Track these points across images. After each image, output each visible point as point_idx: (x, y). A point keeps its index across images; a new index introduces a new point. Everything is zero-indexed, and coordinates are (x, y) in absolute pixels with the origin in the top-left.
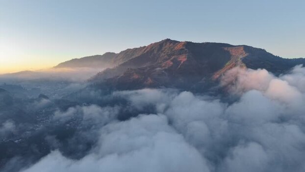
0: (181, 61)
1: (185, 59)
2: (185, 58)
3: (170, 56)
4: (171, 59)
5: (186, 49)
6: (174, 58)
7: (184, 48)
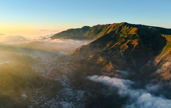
0: (134, 45)
1: (137, 44)
2: (137, 42)
3: (126, 39)
4: (127, 42)
5: (137, 35)
6: (129, 42)
7: (136, 34)
